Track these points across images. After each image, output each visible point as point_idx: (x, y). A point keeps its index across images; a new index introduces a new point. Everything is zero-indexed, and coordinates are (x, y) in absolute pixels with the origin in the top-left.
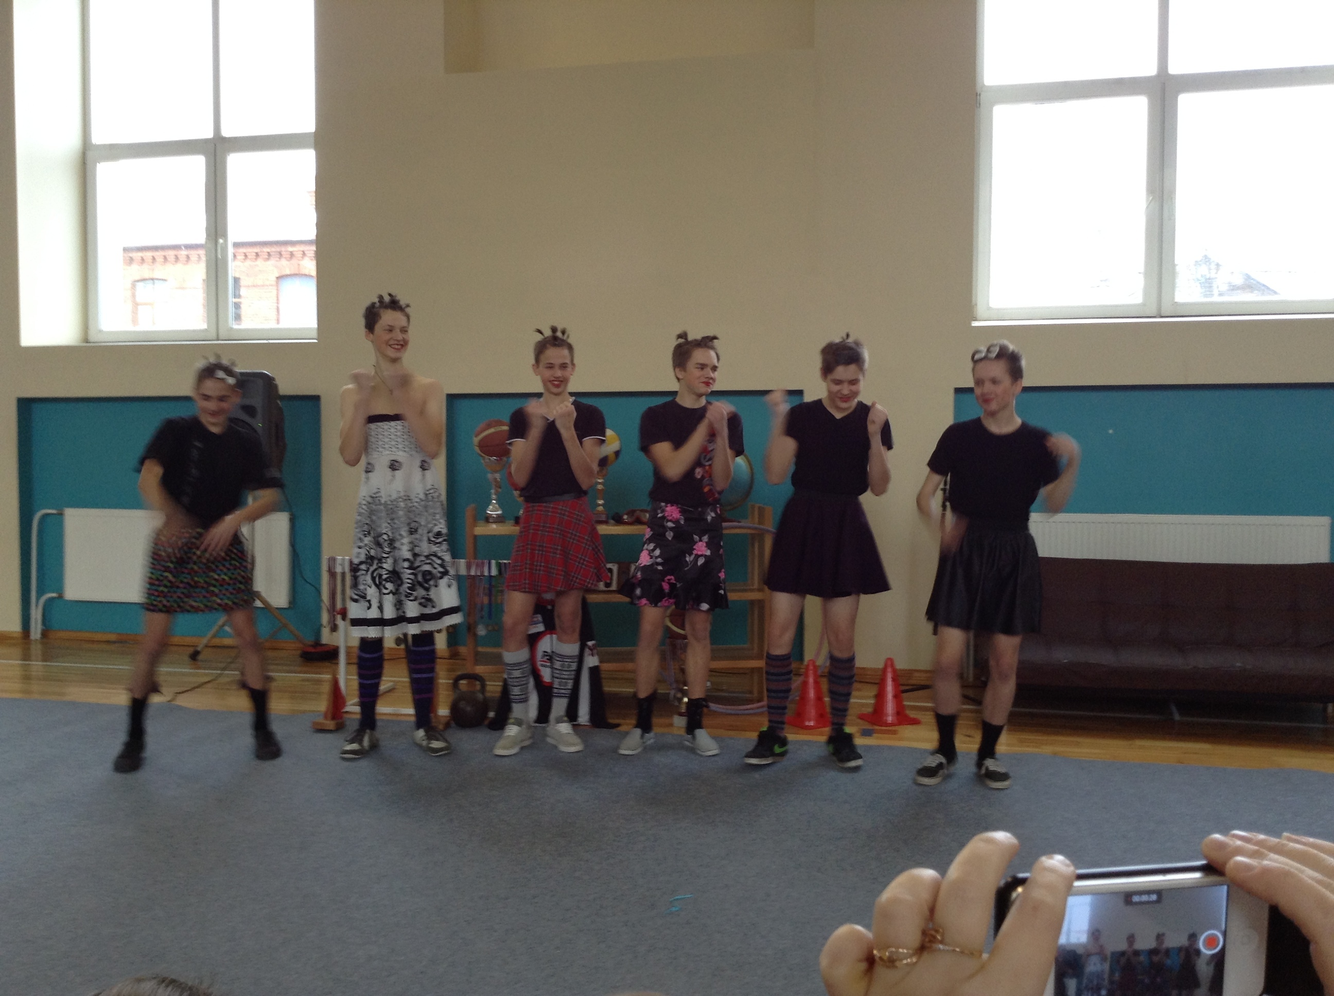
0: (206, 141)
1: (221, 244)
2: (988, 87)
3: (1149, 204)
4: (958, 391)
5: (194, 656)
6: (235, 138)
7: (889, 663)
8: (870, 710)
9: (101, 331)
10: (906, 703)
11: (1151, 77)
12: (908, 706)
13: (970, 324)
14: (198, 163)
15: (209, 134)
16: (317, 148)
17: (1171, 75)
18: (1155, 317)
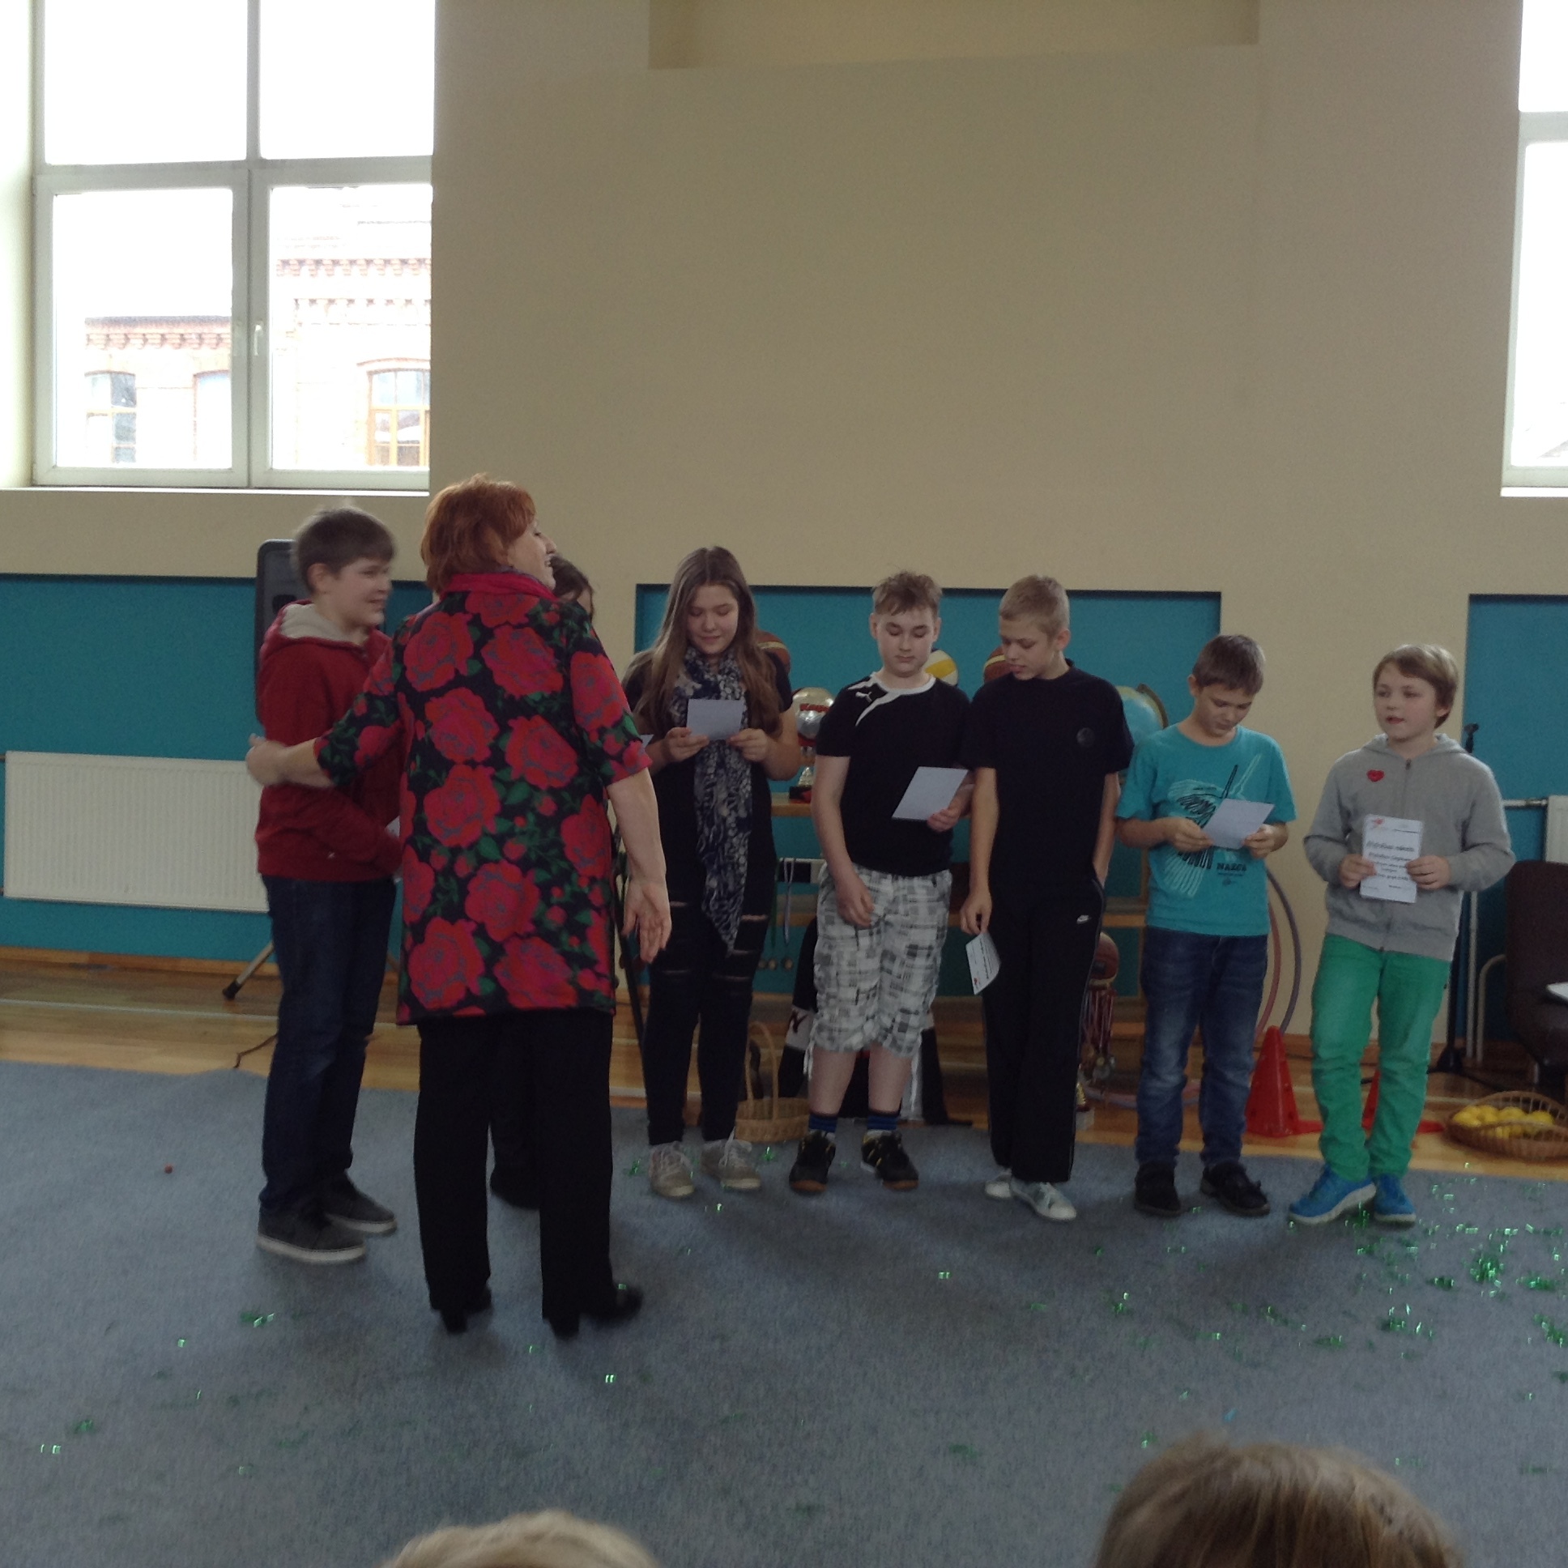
0: (235, 165)
1: (259, 332)
4: (1476, 599)
5: (231, 992)
6: (283, 162)
9: (55, 467)
13: (1500, 493)
14: (220, 201)
15: (241, 155)
16: (435, 182)
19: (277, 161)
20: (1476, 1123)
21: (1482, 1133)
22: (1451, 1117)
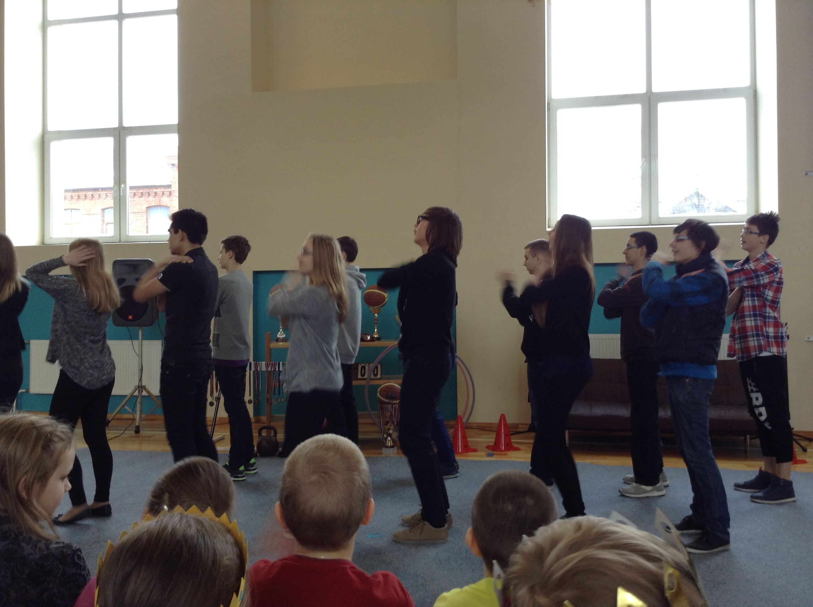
0: (114, 129)
1: (123, 187)
2: (555, 99)
3: (643, 163)
6: (131, 127)
7: (502, 418)
8: (492, 444)
9: (51, 238)
10: (512, 441)
11: (643, 94)
13: (546, 229)
14: (109, 142)
15: (116, 125)
16: (179, 133)
17: (654, 93)
18: (648, 225)
19: (129, 127)
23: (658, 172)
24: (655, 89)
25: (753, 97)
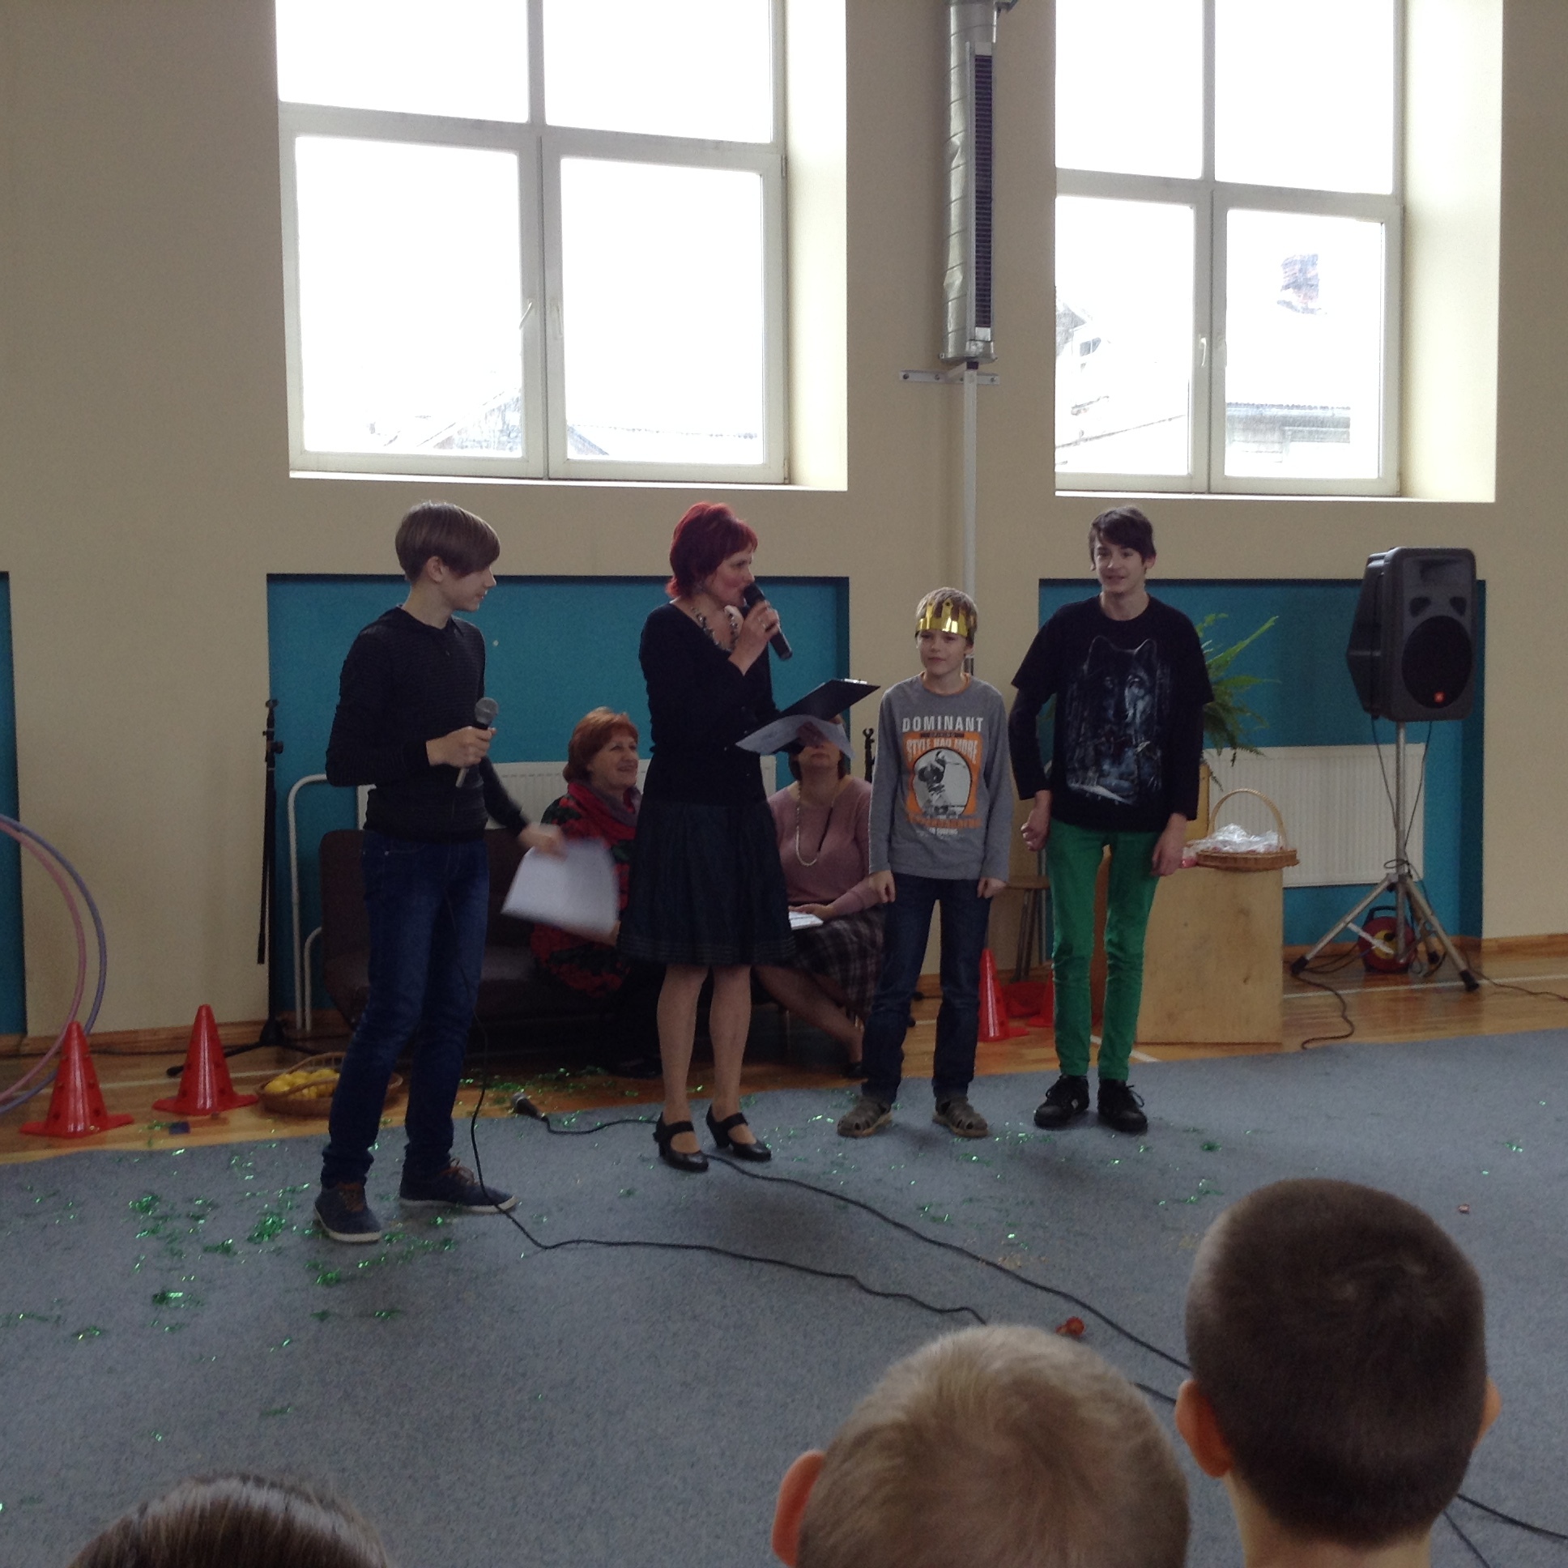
2: (288, 104)
3: (527, 316)
4: (272, 579)
7: (204, 1013)
8: (175, 1093)
10: (232, 1075)
11: (520, 125)
12: (236, 1078)
13: (288, 475)
17: (550, 127)
18: (541, 479)
20: (286, 1089)
21: (292, 1097)
22: (263, 1087)
23: (562, 339)
24: (555, 117)
25: (780, 172)
